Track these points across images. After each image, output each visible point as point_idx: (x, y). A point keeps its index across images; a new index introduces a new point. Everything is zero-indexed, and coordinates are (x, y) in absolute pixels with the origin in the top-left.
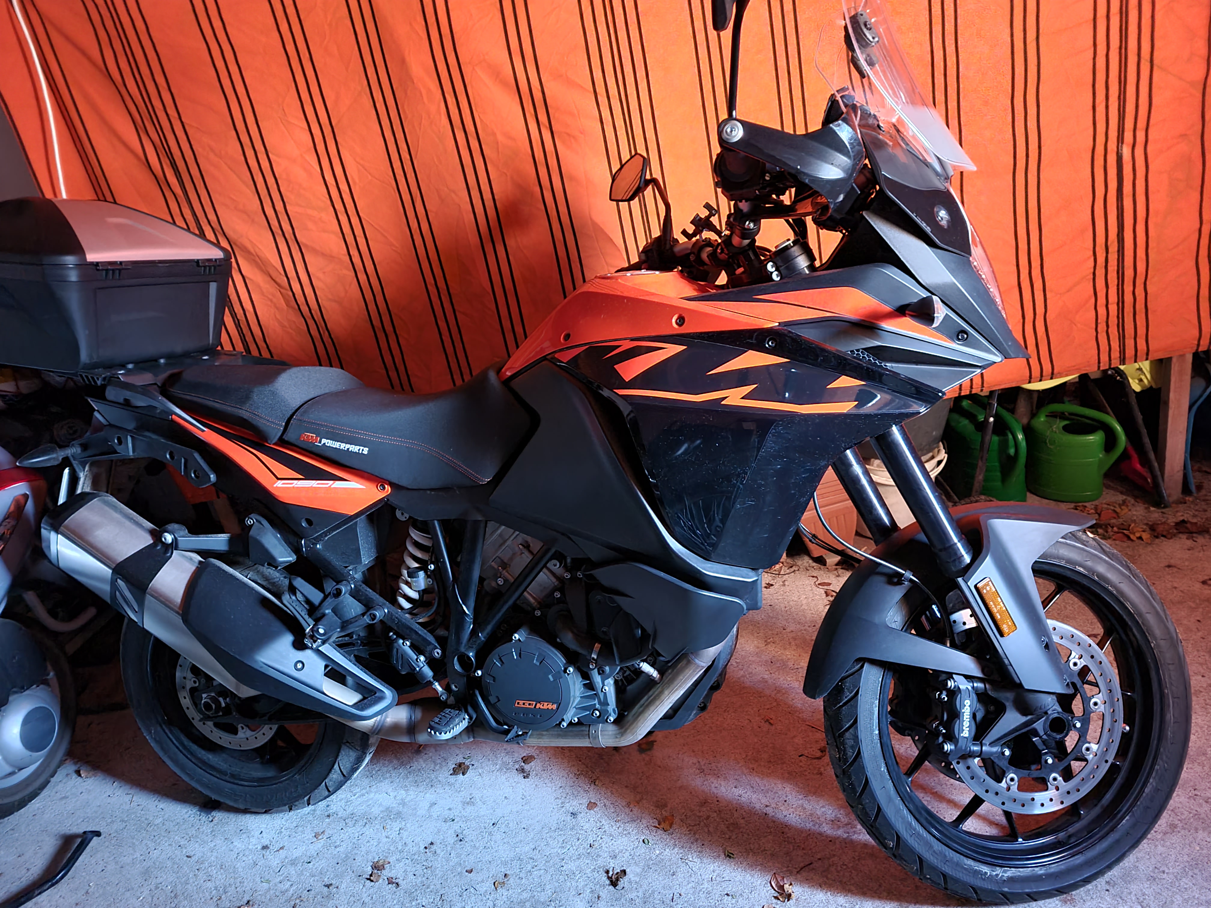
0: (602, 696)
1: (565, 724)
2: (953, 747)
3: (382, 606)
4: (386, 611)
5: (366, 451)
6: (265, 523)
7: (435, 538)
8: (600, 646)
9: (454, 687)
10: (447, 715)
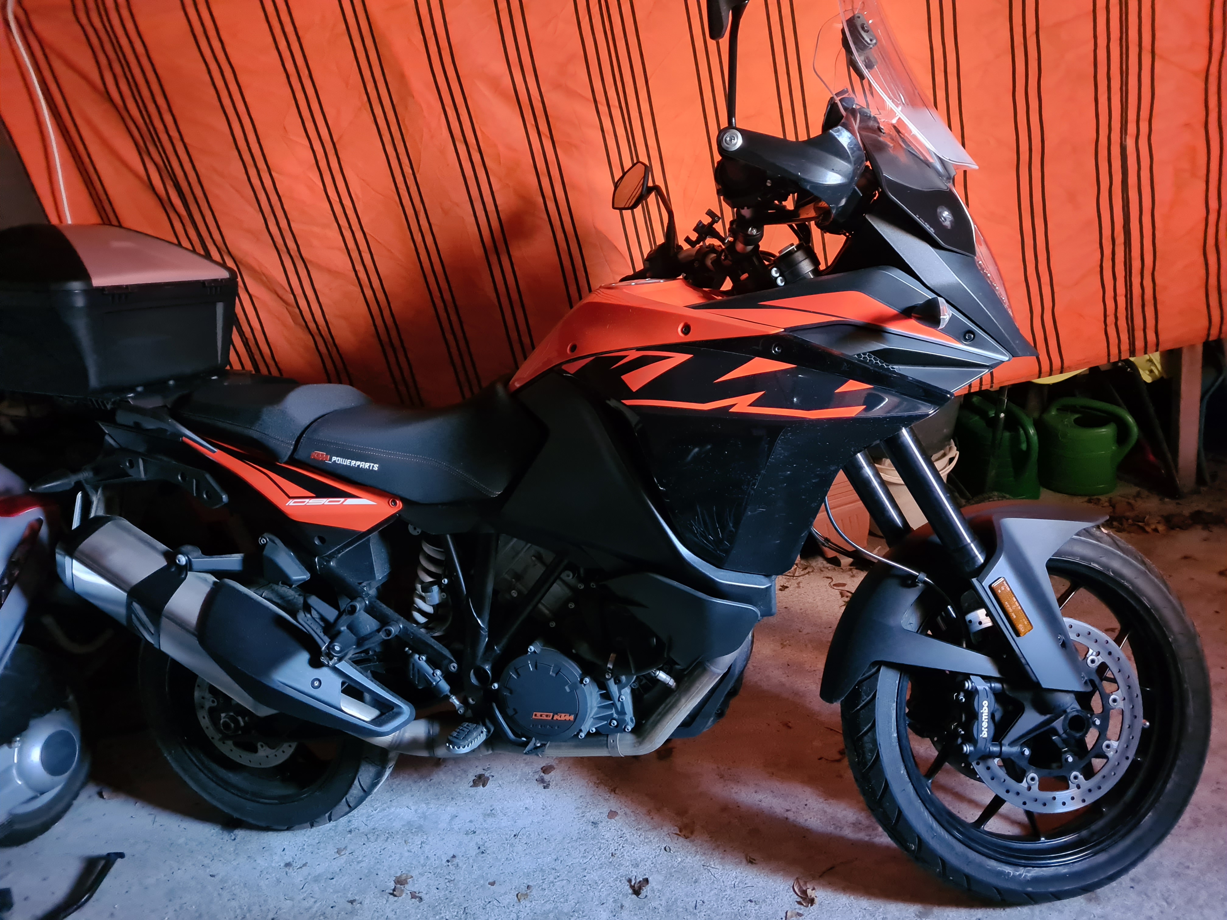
0: (619, 705)
1: (583, 735)
2: (972, 748)
3: (397, 622)
4: (401, 626)
5: (376, 467)
6: (277, 541)
7: (448, 552)
8: (615, 655)
9: (471, 701)
10: (465, 729)
